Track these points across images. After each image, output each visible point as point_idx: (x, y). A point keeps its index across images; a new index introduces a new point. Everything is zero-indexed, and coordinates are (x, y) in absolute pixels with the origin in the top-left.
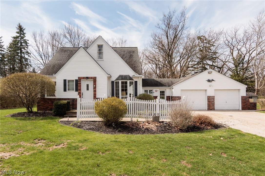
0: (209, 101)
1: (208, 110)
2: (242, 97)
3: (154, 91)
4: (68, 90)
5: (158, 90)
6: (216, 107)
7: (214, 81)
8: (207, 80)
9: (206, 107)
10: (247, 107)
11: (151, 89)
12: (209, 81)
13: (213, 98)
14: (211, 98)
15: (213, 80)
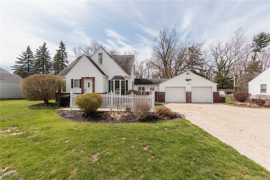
0: (187, 96)
1: (186, 102)
2: (214, 92)
3: (146, 88)
4: (75, 87)
5: (149, 87)
6: (193, 100)
7: (191, 80)
8: (186, 79)
9: (185, 100)
10: (217, 101)
11: (143, 87)
12: (187, 80)
13: (190, 93)
14: (188, 93)
15: (190, 80)
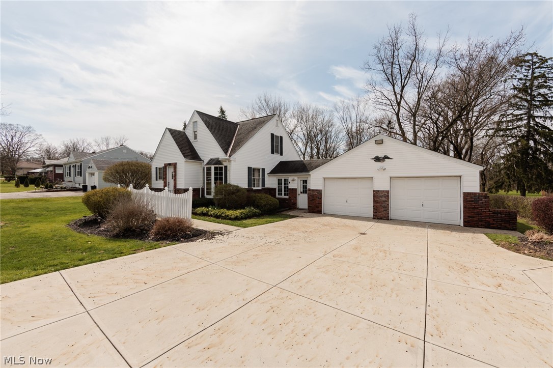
1: (374, 218)
2: (466, 195)
4: (159, 179)
5: (296, 178)
7: (388, 158)
8: (373, 157)
11: (286, 177)
12: (377, 159)
13: (386, 194)
14: (379, 194)
15: (386, 157)
